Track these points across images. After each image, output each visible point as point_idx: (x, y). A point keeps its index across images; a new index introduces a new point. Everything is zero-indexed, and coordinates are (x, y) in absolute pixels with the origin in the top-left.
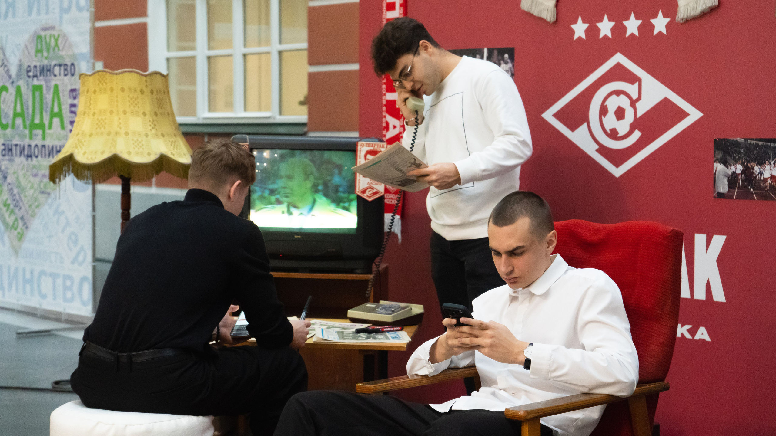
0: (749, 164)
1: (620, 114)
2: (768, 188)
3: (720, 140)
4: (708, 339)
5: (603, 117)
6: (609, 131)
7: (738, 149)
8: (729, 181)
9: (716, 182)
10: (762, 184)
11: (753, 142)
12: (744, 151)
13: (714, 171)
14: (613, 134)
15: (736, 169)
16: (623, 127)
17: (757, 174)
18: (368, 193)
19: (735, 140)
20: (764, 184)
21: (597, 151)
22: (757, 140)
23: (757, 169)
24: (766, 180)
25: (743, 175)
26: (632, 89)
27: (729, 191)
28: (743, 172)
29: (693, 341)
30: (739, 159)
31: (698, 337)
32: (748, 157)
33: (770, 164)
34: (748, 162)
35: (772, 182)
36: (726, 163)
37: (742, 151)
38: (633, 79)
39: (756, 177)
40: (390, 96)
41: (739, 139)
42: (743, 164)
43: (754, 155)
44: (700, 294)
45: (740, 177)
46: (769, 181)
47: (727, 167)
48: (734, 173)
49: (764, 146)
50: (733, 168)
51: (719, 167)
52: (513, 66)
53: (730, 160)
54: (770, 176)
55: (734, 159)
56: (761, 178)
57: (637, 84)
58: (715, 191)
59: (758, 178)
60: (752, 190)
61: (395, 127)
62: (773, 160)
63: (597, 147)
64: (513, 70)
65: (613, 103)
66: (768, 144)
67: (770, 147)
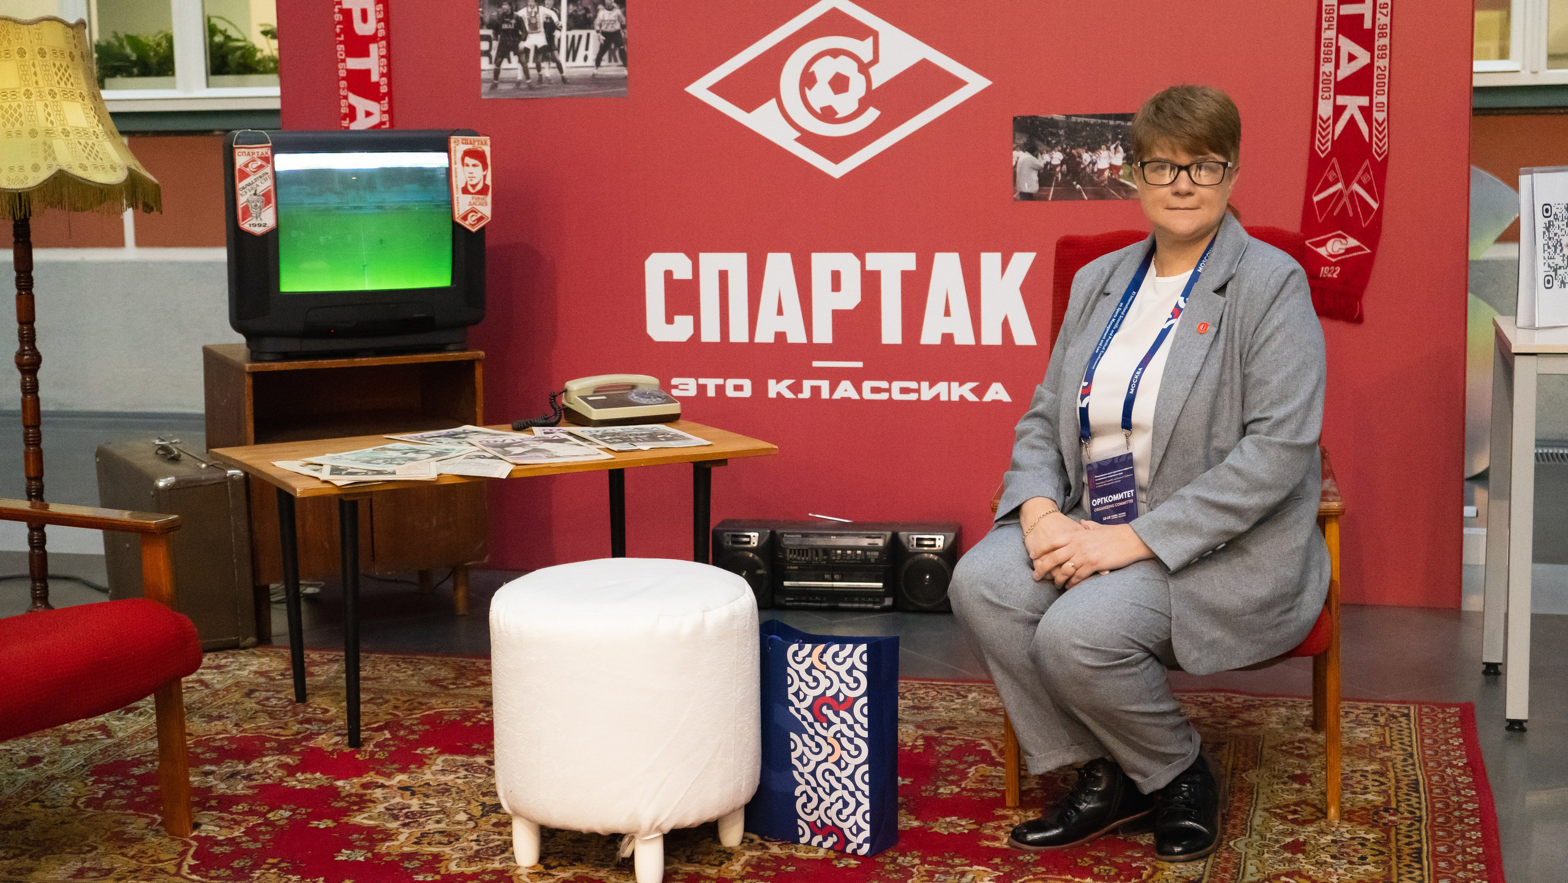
0: (1073, 151)
1: (839, 84)
2: (1106, 182)
3: (1023, 118)
4: (1006, 398)
5: (807, 89)
6: (819, 111)
7: (1054, 131)
8: (1039, 175)
9: (1018, 179)
10: (1095, 178)
11: (1079, 120)
12: (1065, 132)
13: (1014, 163)
14: (828, 115)
15: (1052, 158)
17: (1086, 163)
18: (471, 219)
19: (1049, 117)
20: (1098, 177)
21: (798, 140)
22: (1086, 116)
23: (1086, 157)
24: (1101, 172)
25: (1065, 167)
26: (863, 49)
27: (1040, 190)
28: (1063, 162)
29: (981, 405)
30: (1056, 144)
31: (988, 397)
32: (1072, 140)
33: (1108, 149)
34: (1073, 147)
35: (1112, 174)
36: (1033, 151)
37: (1062, 132)
38: (861, 31)
39: (1084, 169)
40: (354, 63)
41: (1056, 116)
42: (1063, 151)
43: (1083, 137)
44: (992, 337)
45: (1058, 169)
46: (1107, 174)
47: (1036, 156)
48: (1048, 163)
49: (1099, 125)
50: (1046, 158)
51: (1022, 157)
52: (624, 13)
53: (1041, 146)
54: (1108, 166)
55: (1049, 144)
56: (1093, 170)
57: (870, 39)
58: (1015, 191)
59: (1088, 170)
60: (1078, 186)
61: (368, 114)
62: (1113, 143)
63: (798, 134)
64: (624, 19)
65: (825, 70)
66: (1105, 121)
67: (1108, 125)
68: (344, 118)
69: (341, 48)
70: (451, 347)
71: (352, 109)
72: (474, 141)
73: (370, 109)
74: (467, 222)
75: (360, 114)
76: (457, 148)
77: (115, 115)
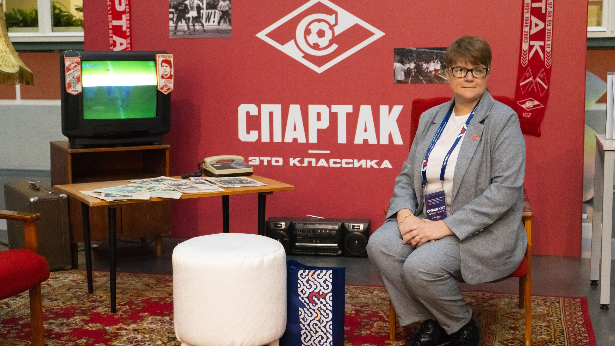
0: (419, 63)
1: (321, 34)
2: (433, 76)
3: (399, 49)
4: (390, 167)
5: (307, 36)
6: (312, 45)
7: (411, 54)
8: (405, 73)
9: (396, 74)
10: (428, 75)
11: (422, 50)
12: (416, 55)
13: (394, 68)
14: (316, 47)
15: (410, 66)
16: (323, 42)
17: (425, 68)
18: (165, 89)
19: (409, 48)
20: (430, 74)
21: (303, 57)
22: (425, 48)
23: (425, 66)
24: (431, 72)
25: (416, 70)
26: (331, 19)
27: (405, 79)
28: (415, 68)
29: (379, 169)
30: (412, 60)
31: (383, 166)
32: (419, 59)
33: (434, 62)
34: (419, 62)
35: (435, 73)
36: (402, 63)
37: (414, 55)
38: (330, 12)
39: (424, 70)
40: (116, 23)
41: (412, 48)
42: (415, 63)
43: (423, 57)
44: (384, 141)
45: (413, 71)
46: (433, 73)
47: (404, 65)
48: (408, 68)
49: (430, 52)
50: (408, 66)
51: (397, 65)
52: (230, 3)
53: (406, 61)
54: (434, 69)
55: (409, 60)
56: (427, 71)
57: (334, 16)
58: (395, 80)
59: (425, 71)
60: (421, 78)
61: (121, 44)
62: (436, 60)
63: (303, 55)
64: (230, 5)
65: (315, 27)
66: (433, 51)
67: (434, 52)
68: (111, 46)
69: (110, 16)
70: (156, 143)
71: (115, 42)
72: (167, 56)
73: (122, 42)
74: (163, 90)
75: (118, 44)
76: (159, 59)
77: (14, 43)
